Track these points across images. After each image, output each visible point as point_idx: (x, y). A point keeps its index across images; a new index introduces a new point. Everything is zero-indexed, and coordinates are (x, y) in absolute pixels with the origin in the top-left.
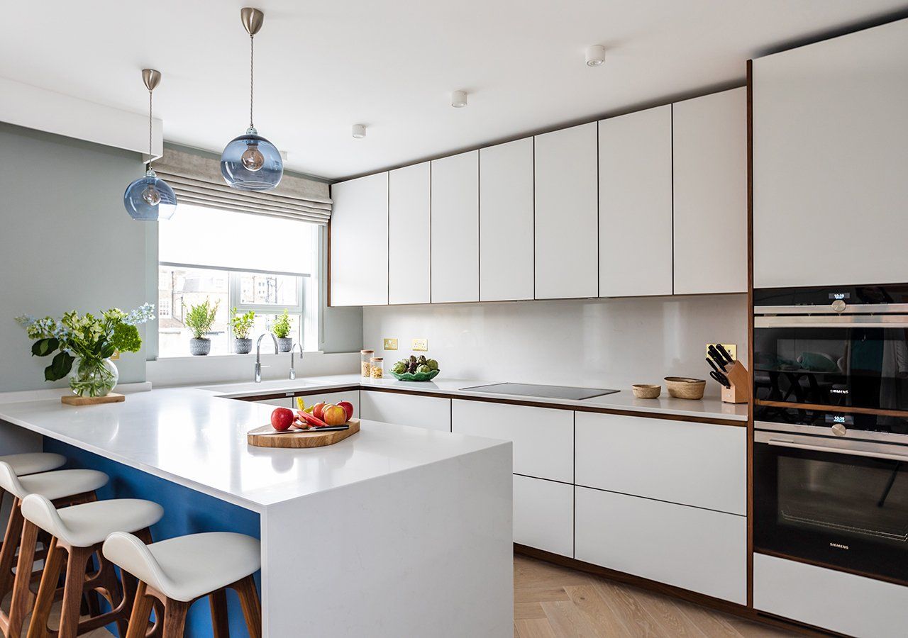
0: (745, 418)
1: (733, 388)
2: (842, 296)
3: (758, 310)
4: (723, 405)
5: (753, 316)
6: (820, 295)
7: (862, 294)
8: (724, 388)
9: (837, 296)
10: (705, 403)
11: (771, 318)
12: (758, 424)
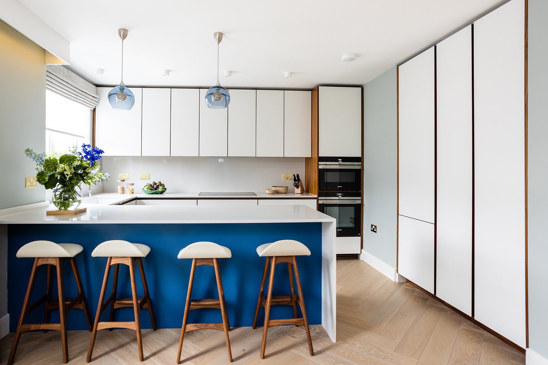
0: (316, 196)
1: (300, 189)
2: (341, 160)
3: (320, 163)
4: (295, 194)
5: (318, 165)
6: (335, 159)
7: (345, 159)
8: (296, 188)
9: (339, 160)
10: (287, 194)
11: (323, 165)
12: (320, 198)
